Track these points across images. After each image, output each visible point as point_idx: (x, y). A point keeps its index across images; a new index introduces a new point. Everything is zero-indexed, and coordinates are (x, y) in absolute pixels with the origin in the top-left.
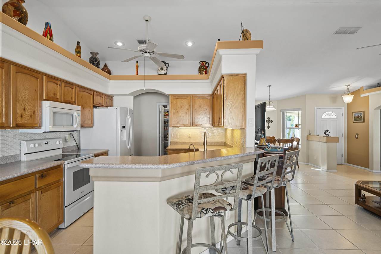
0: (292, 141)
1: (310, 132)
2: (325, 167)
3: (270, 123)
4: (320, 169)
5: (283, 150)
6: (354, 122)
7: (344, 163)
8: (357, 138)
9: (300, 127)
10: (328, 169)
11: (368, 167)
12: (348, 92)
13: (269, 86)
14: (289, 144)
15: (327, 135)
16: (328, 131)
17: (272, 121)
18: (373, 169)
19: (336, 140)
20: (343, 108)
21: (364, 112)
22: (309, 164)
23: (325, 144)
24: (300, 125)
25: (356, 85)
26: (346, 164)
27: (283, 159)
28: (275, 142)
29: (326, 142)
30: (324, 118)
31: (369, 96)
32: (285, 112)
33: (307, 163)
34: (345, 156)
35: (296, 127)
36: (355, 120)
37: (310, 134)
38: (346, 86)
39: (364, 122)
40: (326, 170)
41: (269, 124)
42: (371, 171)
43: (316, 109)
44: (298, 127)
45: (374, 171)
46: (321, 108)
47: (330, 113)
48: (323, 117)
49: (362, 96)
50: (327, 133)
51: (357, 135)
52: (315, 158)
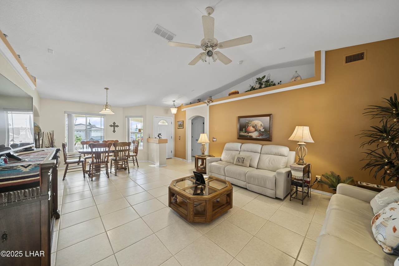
0: (129, 144)
1: (149, 135)
2: (158, 164)
3: (116, 128)
4: (155, 165)
5: (39, 169)
6: (178, 128)
7: (173, 157)
8: (180, 139)
9: (142, 131)
10: (160, 164)
11: (185, 159)
12: (174, 106)
13: (107, 89)
14: (126, 147)
15: (159, 137)
16: (160, 134)
17: (117, 126)
18: (187, 160)
19: (166, 141)
20: (172, 118)
21: (183, 121)
22: (149, 161)
23: (158, 144)
24: (142, 129)
25: (179, 102)
26: (174, 157)
27: (39, 185)
28: (110, 146)
29: (159, 143)
30: (160, 125)
31: (186, 110)
32: (130, 118)
33: (147, 161)
34: (173, 152)
35: (139, 131)
36: (179, 127)
37: (149, 137)
38: (173, 101)
39: (183, 128)
40: (159, 166)
41: (114, 128)
42: (186, 161)
43: (154, 117)
44: (140, 131)
45: (188, 161)
46: (157, 116)
47: (164, 121)
48: (160, 123)
49: (182, 110)
50: (160, 136)
51: (180, 137)
52: (152, 157)
